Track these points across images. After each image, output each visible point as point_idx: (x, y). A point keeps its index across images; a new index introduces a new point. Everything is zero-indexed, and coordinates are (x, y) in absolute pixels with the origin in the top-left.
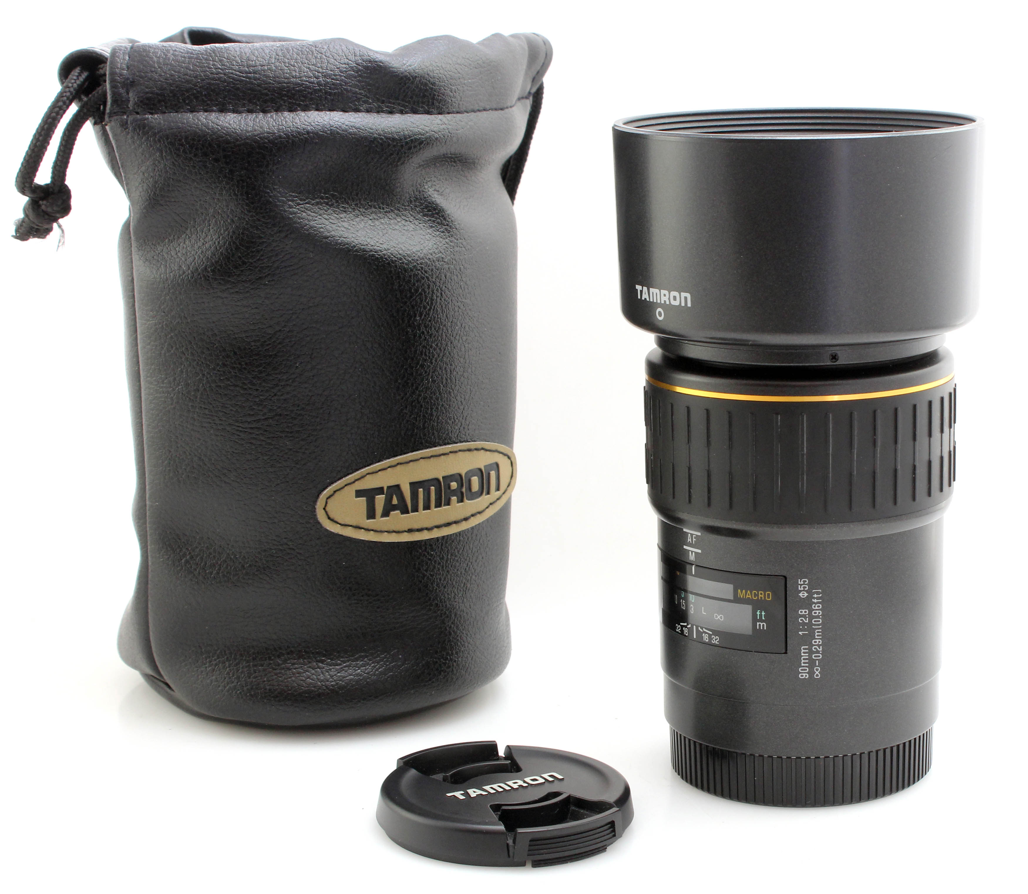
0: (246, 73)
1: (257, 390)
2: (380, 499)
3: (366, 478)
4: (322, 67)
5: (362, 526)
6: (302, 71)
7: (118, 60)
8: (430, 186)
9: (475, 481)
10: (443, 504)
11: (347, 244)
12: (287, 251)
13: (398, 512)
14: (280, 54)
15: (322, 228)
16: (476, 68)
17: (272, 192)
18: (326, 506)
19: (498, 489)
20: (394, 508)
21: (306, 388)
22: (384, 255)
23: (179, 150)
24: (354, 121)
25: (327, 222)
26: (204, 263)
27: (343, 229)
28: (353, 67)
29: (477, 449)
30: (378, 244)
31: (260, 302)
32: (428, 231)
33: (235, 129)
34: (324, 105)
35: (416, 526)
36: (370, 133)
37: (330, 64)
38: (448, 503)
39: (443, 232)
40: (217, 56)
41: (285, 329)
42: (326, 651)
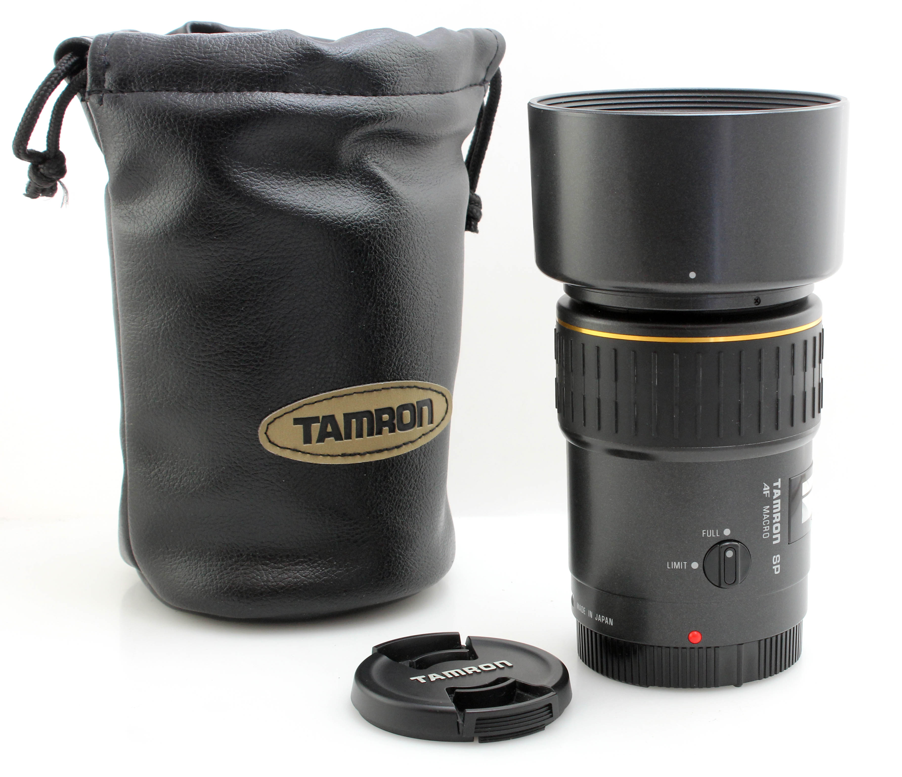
0: (203, 58)
1: (208, 329)
2: (316, 428)
3: (303, 408)
4: (267, 54)
5: (299, 449)
6: (250, 57)
7: (98, 47)
8: (369, 158)
9: (407, 414)
10: (375, 433)
11: (286, 206)
12: (231, 211)
13: (332, 438)
14: (233, 43)
15: (263, 192)
16: (411, 57)
17: (219, 160)
18: (267, 430)
19: (431, 422)
20: (329, 435)
21: (250, 329)
22: (320, 216)
23: (143, 123)
24: (293, 100)
25: (268, 187)
26: (163, 220)
27: (283, 193)
28: (294, 54)
29: (409, 387)
30: (315, 207)
31: (210, 254)
32: (365, 197)
33: (189, 106)
34: (267, 87)
35: (349, 452)
36: (307, 111)
37: (274, 51)
38: (380, 432)
39: (378, 198)
40: (179, 44)
41: (231, 278)
42: (270, 555)
